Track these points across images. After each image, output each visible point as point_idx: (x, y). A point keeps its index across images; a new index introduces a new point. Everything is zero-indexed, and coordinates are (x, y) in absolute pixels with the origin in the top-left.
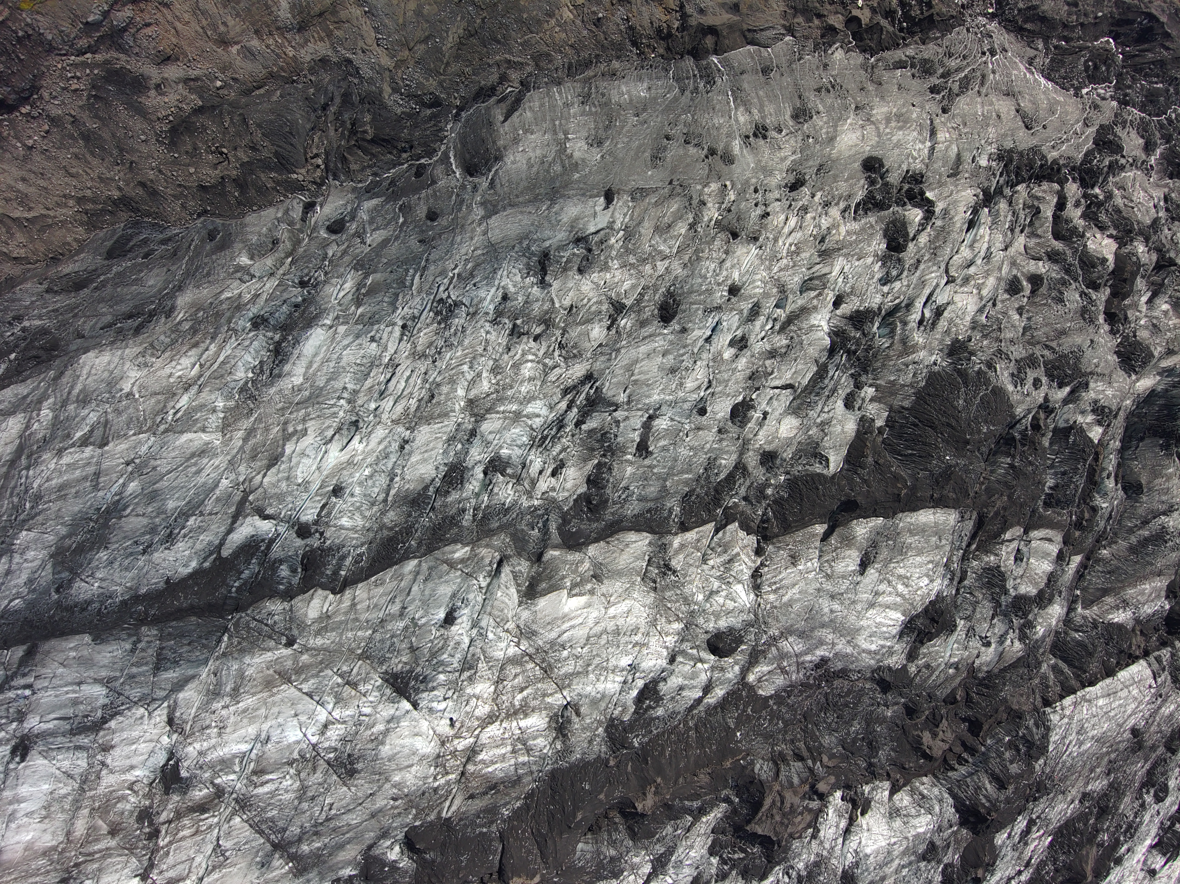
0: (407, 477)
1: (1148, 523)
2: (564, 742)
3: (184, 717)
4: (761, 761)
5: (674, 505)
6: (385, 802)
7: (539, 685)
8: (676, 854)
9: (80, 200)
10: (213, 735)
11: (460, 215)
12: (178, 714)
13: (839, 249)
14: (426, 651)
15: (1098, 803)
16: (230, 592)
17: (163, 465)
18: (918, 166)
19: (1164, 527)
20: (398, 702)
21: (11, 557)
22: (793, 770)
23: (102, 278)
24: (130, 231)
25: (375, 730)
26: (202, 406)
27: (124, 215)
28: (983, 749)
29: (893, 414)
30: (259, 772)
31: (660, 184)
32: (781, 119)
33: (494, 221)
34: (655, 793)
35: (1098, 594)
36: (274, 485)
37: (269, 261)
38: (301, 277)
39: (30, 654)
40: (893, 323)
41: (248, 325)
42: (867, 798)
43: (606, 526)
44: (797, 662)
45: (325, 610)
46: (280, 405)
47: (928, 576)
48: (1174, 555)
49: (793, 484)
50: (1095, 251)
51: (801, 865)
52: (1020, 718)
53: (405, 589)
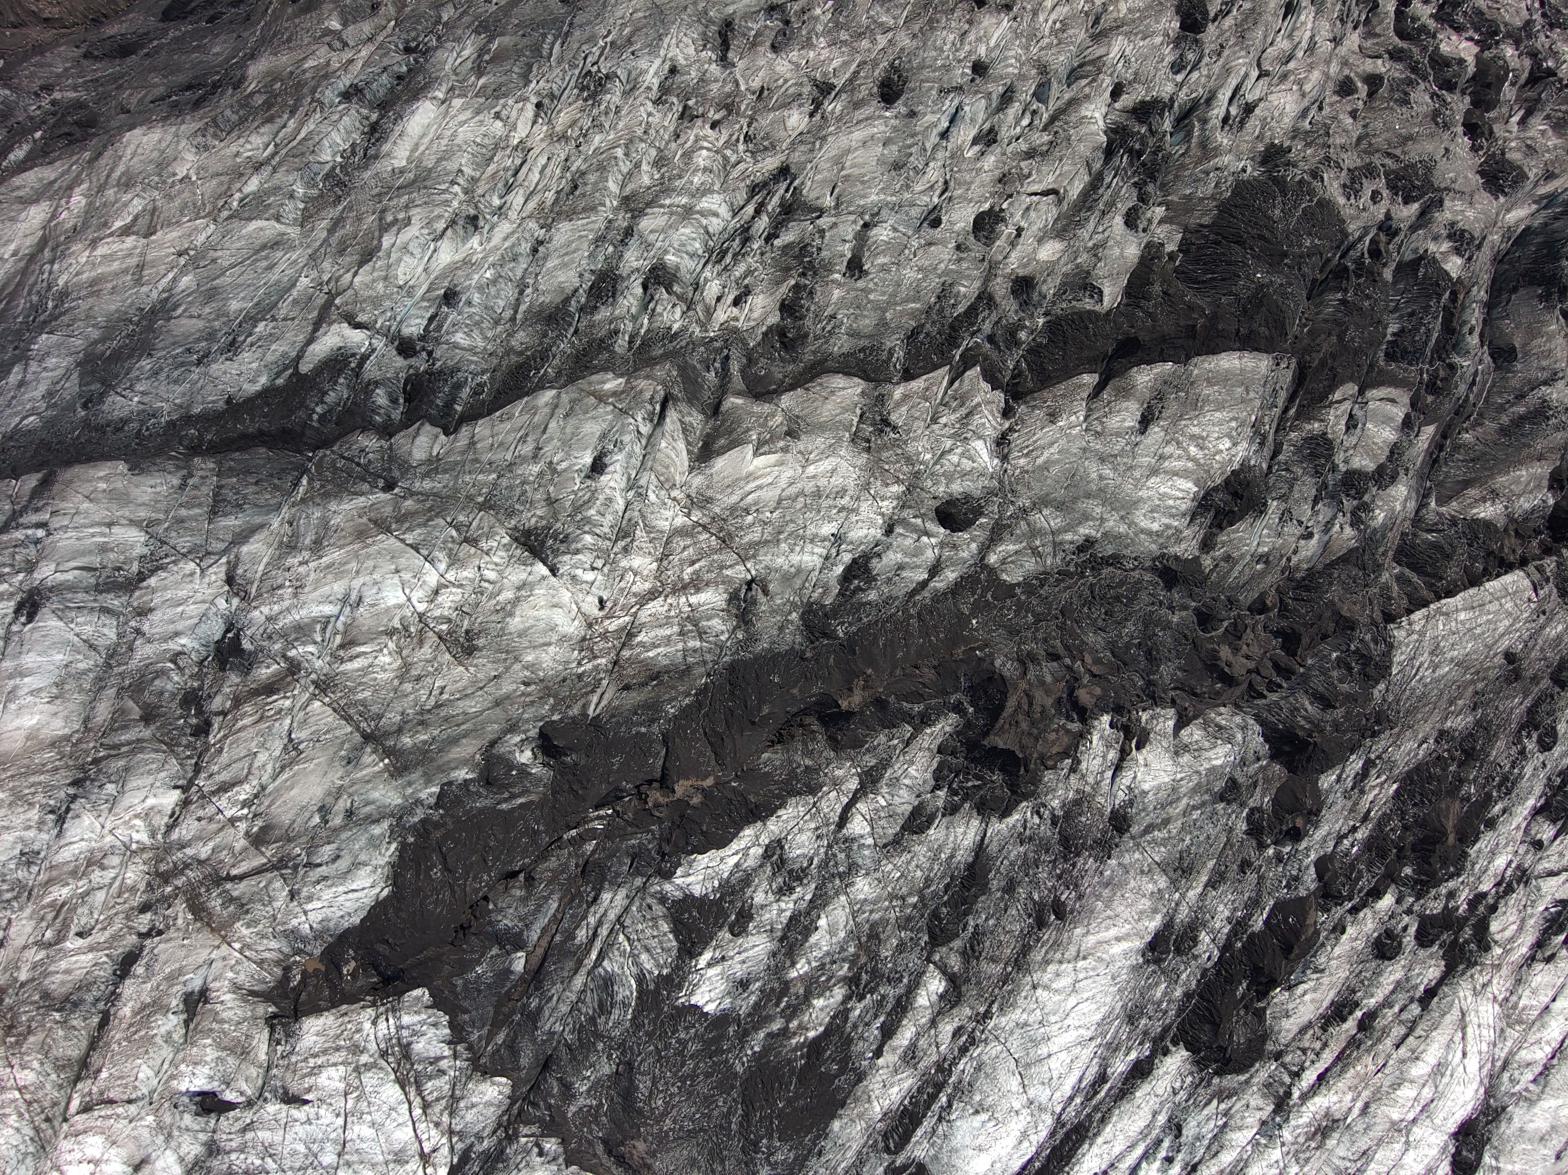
0: (541, 287)
1: (1523, 397)
2: (747, 630)
3: (248, 575)
4: (1003, 658)
5: (894, 342)
6: (514, 687)
7: (716, 557)
8: (891, 770)
10: (286, 596)
12: (240, 571)
13: (1118, 27)
14: (568, 504)
15: (1460, 744)
16: (310, 417)
17: (225, 258)
19: (1545, 401)
20: (531, 565)
21: (27, 365)
22: (1045, 669)
23: (155, 43)
25: (501, 598)
26: (276, 189)
28: (1302, 670)
29: (1188, 236)
30: (347, 644)
34: (865, 688)
35: (1458, 487)
36: (368, 287)
37: (366, 27)
38: (407, 42)
39: (45, 484)
40: (1190, 125)
41: (338, 97)
42: (1145, 728)
43: (805, 368)
44: (1054, 542)
45: (435, 453)
46: (376, 191)
47: (1230, 437)
48: (1559, 435)
49: (1054, 327)
50: (1450, 53)
51: (1056, 803)
52: (1353, 629)
53: (539, 426)
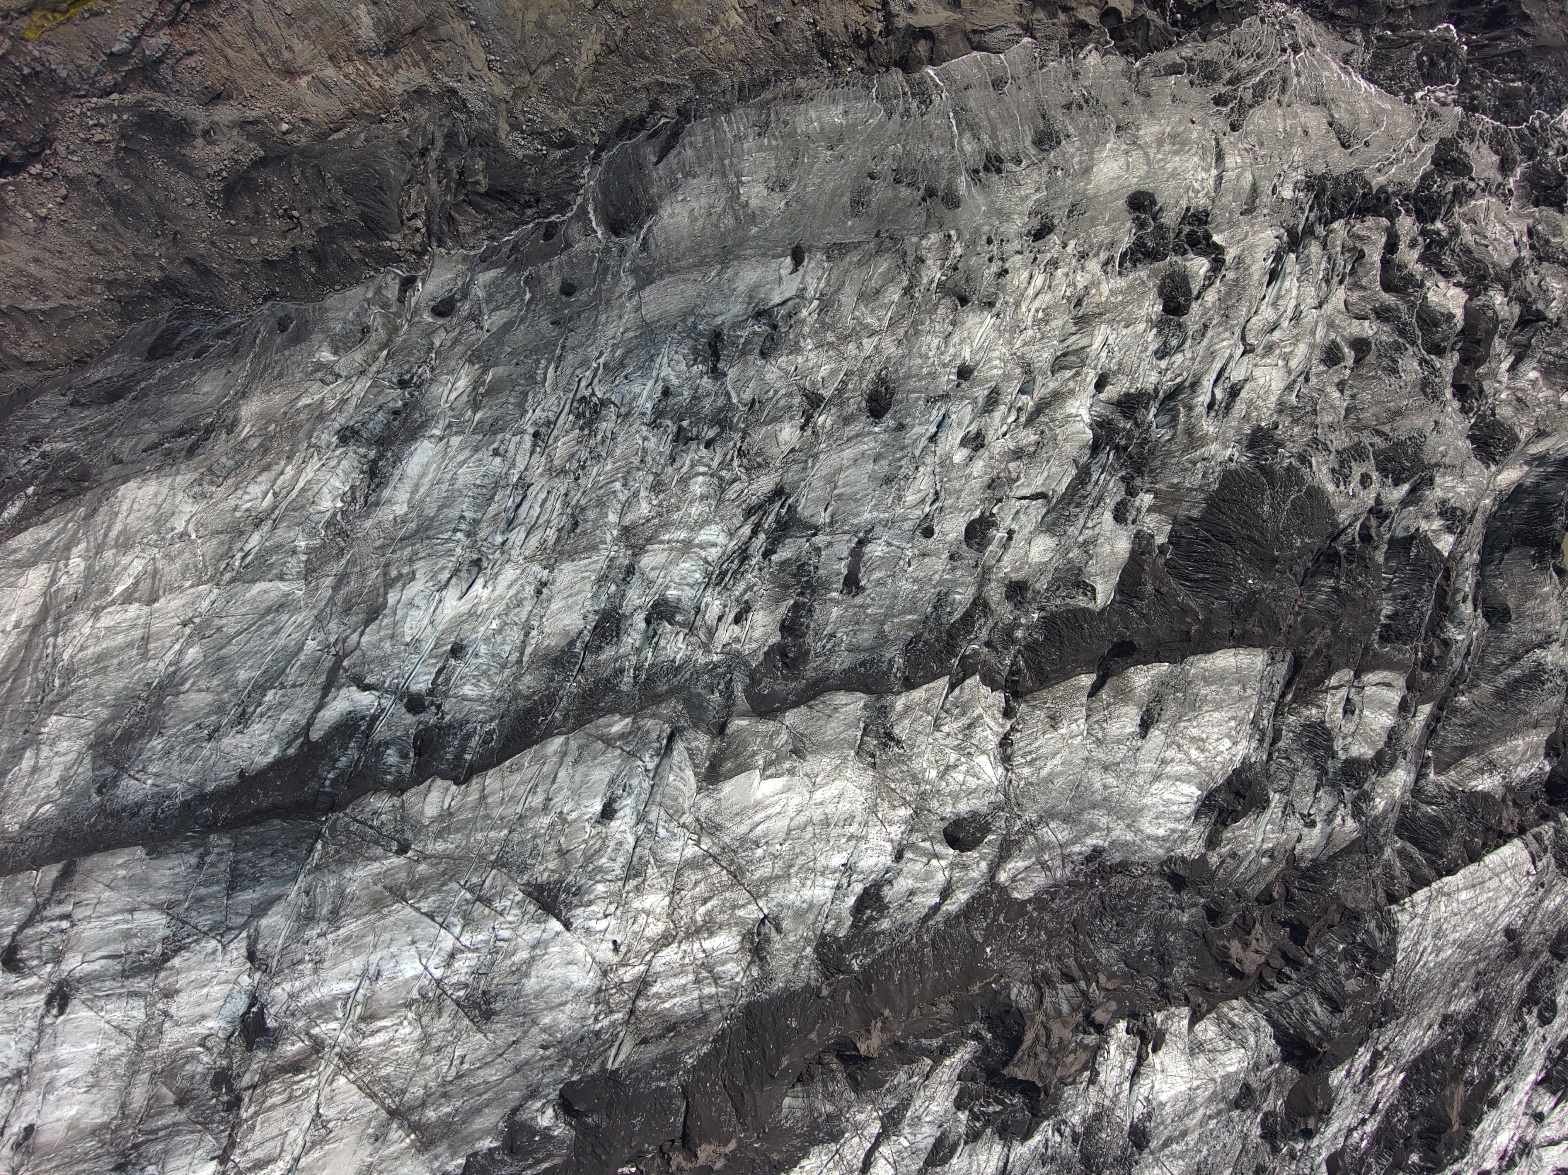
0: (546, 630)
1: (1518, 659)
2: (761, 968)
3: (269, 949)
4: (1018, 984)
5: (894, 655)
6: (533, 1051)
7: (727, 895)
8: (912, 1109)
9: (111, 285)
10: (307, 972)
11: (604, 287)
12: (260, 946)
13: (1101, 314)
14: (579, 854)
15: (1464, 1027)
16: (323, 785)
17: (230, 626)
18: (1201, 201)
19: (1540, 664)
20: (545, 922)
21: (38, 749)
22: (1061, 994)
23: (143, 385)
24: (176, 323)
25: (516, 958)
26: (278, 547)
27: (168, 302)
28: (1310, 961)
29: (1178, 528)
30: (368, 1018)
31: (863, 238)
32: (1020, 146)
33: (648, 293)
34: (883, 1030)
35: (1456, 754)
36: (376, 646)
37: (358, 356)
38: (401, 375)
39: (66, 874)
40: (1175, 409)
41: (334, 439)
42: (1160, 1030)
43: (807, 685)
44: (1062, 855)
45: (446, 806)
46: (380, 542)
47: (1229, 736)
48: (1553, 699)
49: (1049, 623)
50: (1438, 304)
51: (1076, 1119)
52: (1358, 919)
53: (549, 775)
